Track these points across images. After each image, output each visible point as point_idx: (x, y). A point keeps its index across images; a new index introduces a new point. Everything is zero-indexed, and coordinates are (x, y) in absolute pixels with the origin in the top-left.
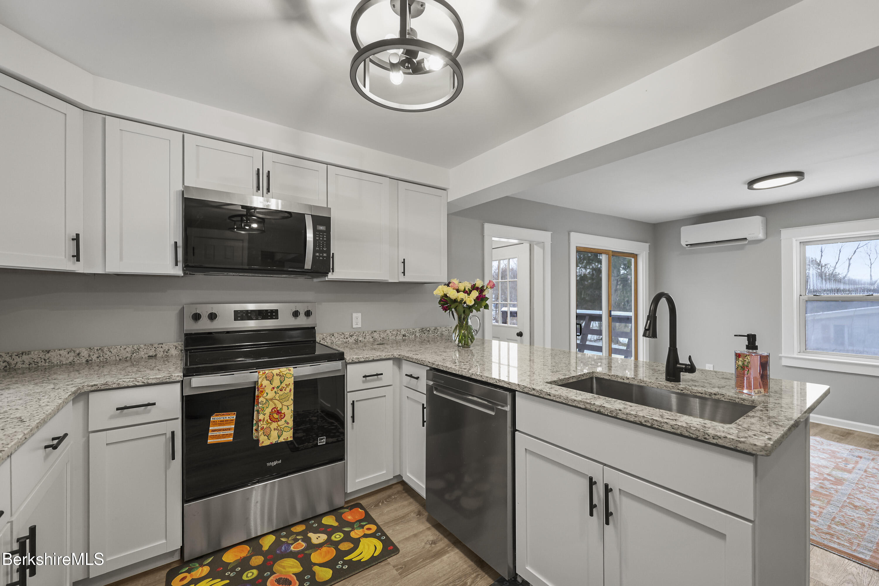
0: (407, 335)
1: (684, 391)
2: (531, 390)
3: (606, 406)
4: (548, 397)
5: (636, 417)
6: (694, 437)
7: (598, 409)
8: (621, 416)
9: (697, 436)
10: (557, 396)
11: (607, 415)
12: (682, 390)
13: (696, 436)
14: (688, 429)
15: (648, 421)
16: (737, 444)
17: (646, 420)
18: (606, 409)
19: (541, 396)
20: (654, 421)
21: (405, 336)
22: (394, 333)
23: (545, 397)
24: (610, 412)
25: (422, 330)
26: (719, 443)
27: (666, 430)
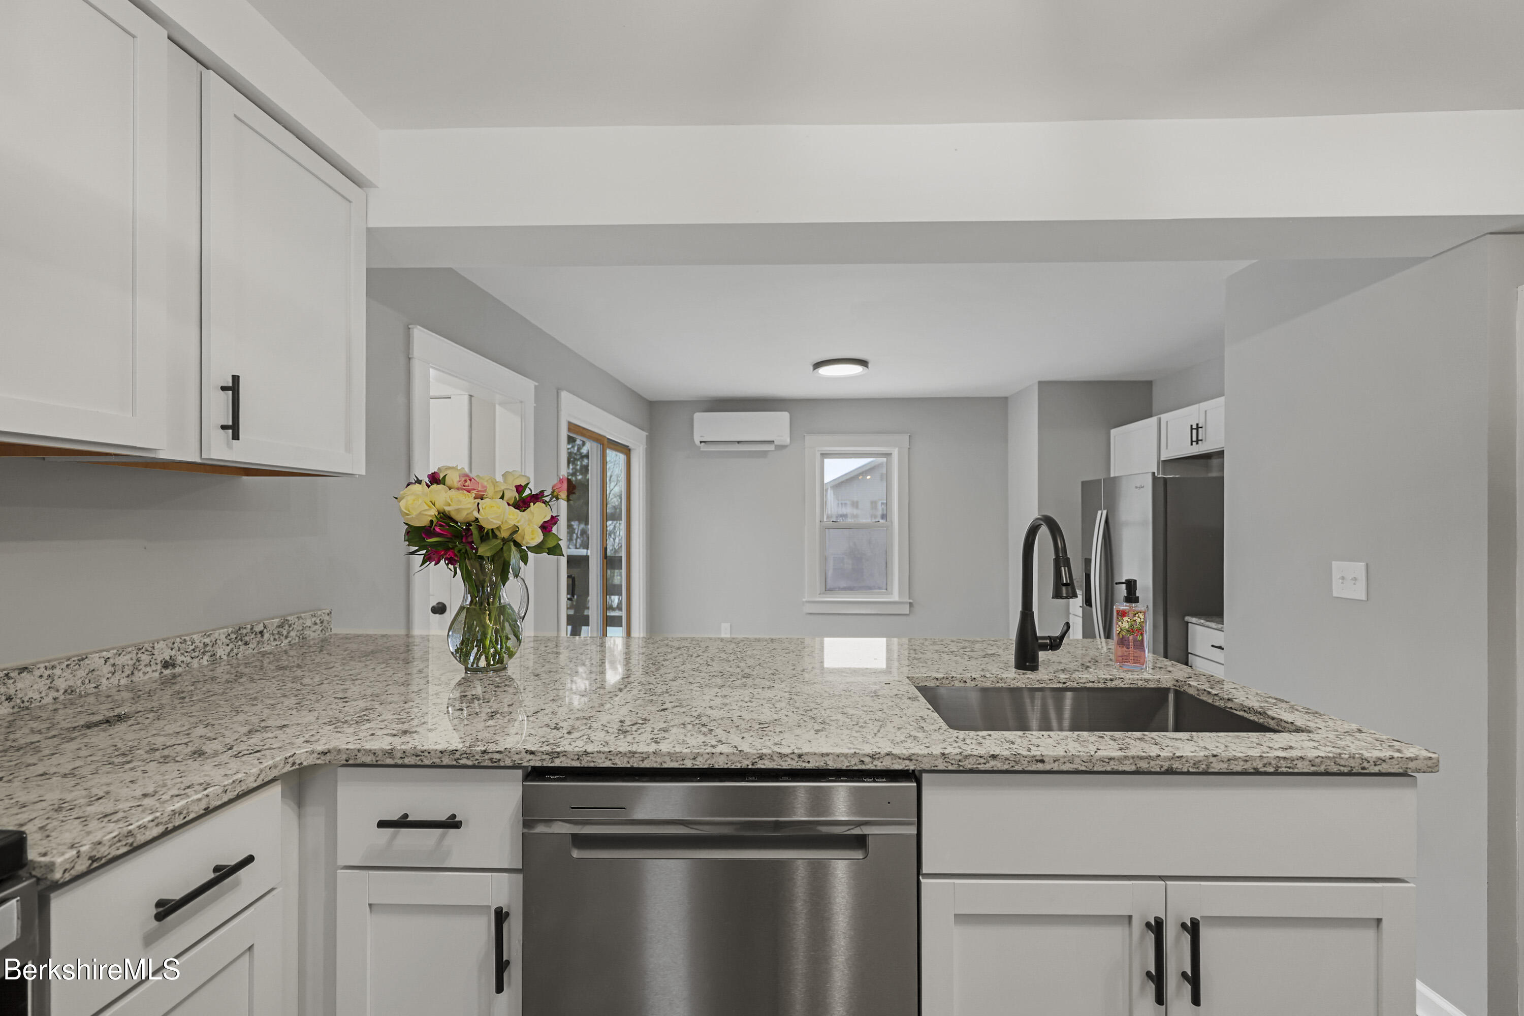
0: (180, 658)
1: (1067, 684)
2: (985, 761)
3: (1184, 755)
4: (1040, 767)
5: (1246, 761)
6: (1346, 771)
7: (1166, 765)
8: (1217, 766)
9: (1351, 767)
10: (1062, 760)
11: (1188, 773)
12: (1064, 683)
13: (1349, 769)
14: (1337, 760)
15: (1270, 764)
16: (1407, 764)
17: (1265, 762)
18: (1184, 760)
19: (1017, 768)
20: (1280, 760)
21: (174, 666)
22: (120, 661)
23: (1030, 768)
24: (1194, 764)
25: (239, 636)
26: (1384, 771)
27: (1301, 771)
